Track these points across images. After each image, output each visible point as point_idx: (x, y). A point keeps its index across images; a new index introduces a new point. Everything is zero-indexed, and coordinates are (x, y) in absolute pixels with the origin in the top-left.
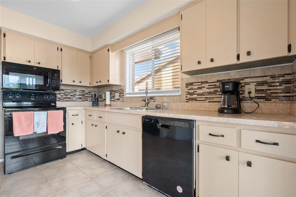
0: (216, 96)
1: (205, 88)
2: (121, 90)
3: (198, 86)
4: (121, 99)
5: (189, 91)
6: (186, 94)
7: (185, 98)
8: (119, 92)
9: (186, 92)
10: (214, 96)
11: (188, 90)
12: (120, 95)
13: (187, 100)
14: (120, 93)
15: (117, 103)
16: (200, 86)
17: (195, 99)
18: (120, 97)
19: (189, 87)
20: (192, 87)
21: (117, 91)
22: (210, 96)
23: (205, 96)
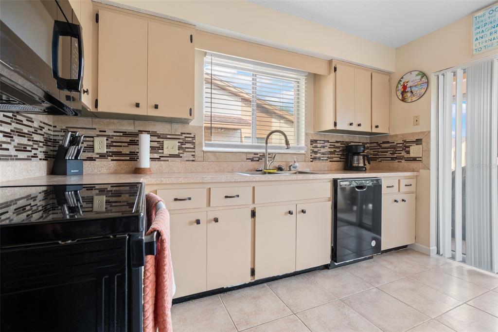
0: (335, 156)
1: (327, 148)
2: (184, 135)
3: (321, 145)
4: (187, 156)
5: (313, 149)
6: (311, 153)
7: (310, 156)
8: (179, 139)
9: (311, 150)
10: (334, 156)
11: (313, 147)
12: (184, 146)
13: (311, 160)
14: (181, 141)
15: (170, 163)
16: (323, 145)
17: (319, 159)
18: (181, 151)
19: (314, 145)
20: (316, 145)
21: (168, 136)
22: (332, 156)
23: (327, 156)
